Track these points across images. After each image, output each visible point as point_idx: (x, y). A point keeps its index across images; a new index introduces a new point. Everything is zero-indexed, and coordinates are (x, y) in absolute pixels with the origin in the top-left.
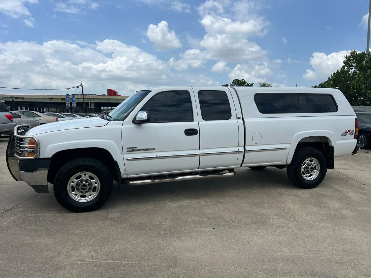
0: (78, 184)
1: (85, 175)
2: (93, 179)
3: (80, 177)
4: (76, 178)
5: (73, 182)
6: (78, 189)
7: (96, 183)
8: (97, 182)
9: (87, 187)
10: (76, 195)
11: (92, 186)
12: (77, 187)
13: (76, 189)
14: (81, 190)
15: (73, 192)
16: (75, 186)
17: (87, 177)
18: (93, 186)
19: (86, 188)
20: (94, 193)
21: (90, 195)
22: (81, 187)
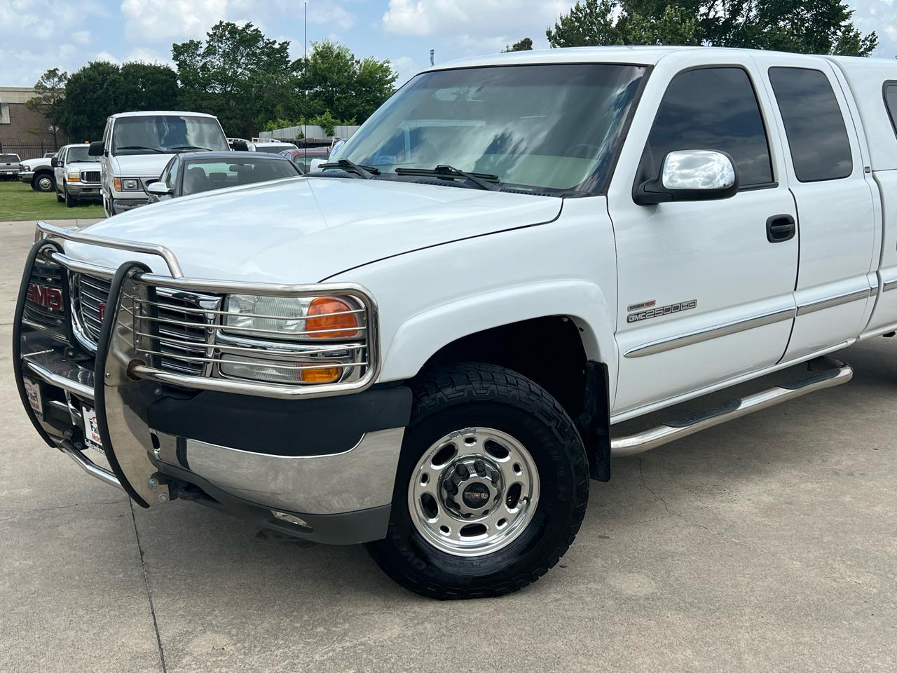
0: (447, 485)
1: (470, 440)
2: (502, 452)
3: (449, 451)
4: (437, 461)
5: (425, 478)
6: (451, 505)
7: (517, 468)
8: (519, 461)
9: (487, 490)
10: (445, 529)
11: (503, 484)
12: (445, 495)
13: (439, 507)
14: (465, 509)
15: (432, 521)
16: (435, 493)
17: (478, 448)
18: (508, 484)
19: (484, 496)
20: (515, 510)
21: (500, 523)
22: (466, 497)
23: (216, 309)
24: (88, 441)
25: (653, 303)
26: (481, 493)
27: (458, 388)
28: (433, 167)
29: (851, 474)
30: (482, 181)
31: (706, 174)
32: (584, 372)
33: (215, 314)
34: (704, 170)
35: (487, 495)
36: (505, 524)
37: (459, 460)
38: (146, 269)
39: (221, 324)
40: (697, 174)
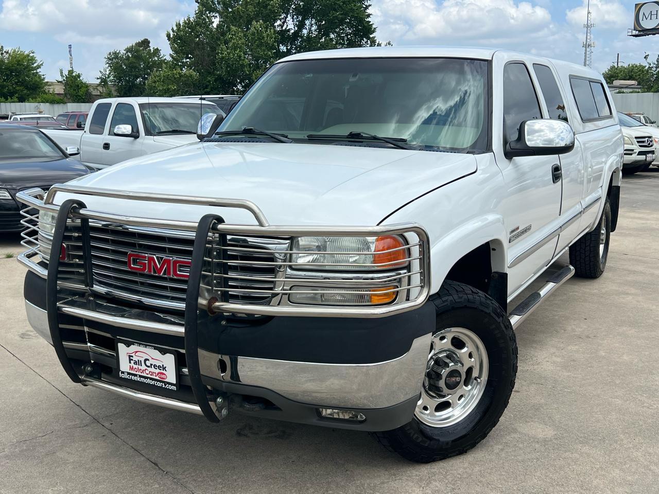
0: (431, 374)
1: (442, 339)
6: (432, 389)
7: (470, 356)
8: (474, 351)
10: (426, 408)
14: (444, 390)
17: (448, 344)
18: (466, 368)
19: (458, 379)
20: (470, 387)
21: (460, 399)
22: (447, 382)
23: (287, 250)
24: (123, 372)
25: (518, 228)
26: (456, 377)
27: (444, 299)
28: (347, 133)
29: (588, 337)
30: (400, 144)
31: (542, 139)
32: (486, 281)
33: (286, 254)
34: (540, 136)
35: (460, 379)
36: (463, 399)
37: (435, 355)
38: (220, 220)
39: (290, 262)
40: (535, 138)
